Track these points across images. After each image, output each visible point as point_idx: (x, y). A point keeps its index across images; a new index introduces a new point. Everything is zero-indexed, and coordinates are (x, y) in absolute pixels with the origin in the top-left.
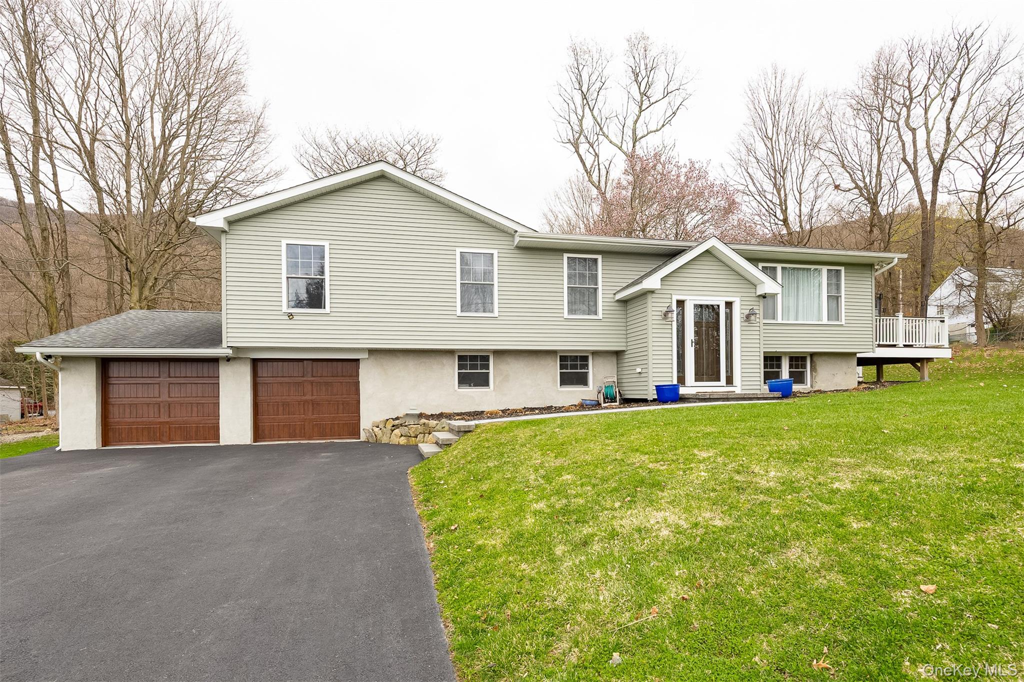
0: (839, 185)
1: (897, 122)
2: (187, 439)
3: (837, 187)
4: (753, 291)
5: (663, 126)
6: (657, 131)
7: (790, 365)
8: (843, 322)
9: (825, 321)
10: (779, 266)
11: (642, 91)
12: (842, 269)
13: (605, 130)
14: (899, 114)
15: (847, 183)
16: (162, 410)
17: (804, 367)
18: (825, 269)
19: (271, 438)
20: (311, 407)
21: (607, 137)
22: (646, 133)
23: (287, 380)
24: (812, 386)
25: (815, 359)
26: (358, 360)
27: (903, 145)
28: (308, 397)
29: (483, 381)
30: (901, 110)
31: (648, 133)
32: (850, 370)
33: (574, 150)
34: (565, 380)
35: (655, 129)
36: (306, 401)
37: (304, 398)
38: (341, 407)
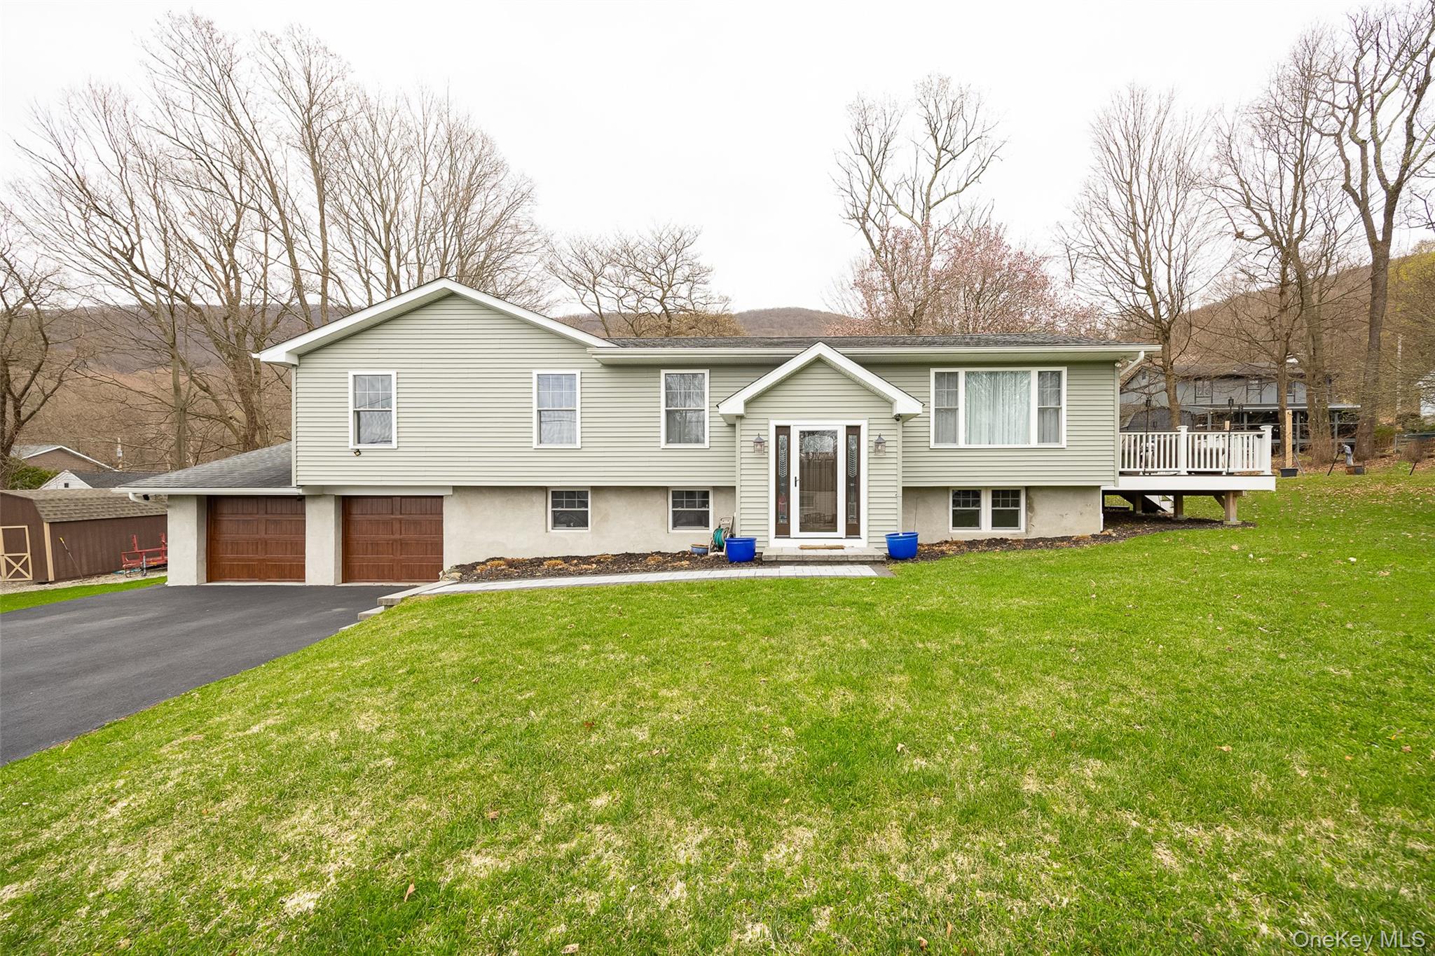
0: (1243, 233)
1: (1338, 136)
2: (282, 577)
3: (1240, 235)
4: (889, 410)
5: (966, 185)
6: (958, 192)
7: (993, 501)
8: (1064, 444)
9: (1034, 443)
10: (962, 372)
11: (940, 146)
12: (1064, 370)
13: (895, 199)
14: (1343, 124)
15: (1252, 230)
16: (260, 547)
17: (1017, 504)
18: (1034, 371)
19: (361, 579)
20: (399, 547)
21: (897, 206)
22: (943, 196)
23: (376, 517)
24: (1027, 531)
25: (1031, 494)
26: (442, 497)
27: (1347, 166)
28: (397, 536)
29: (582, 521)
30: (1346, 117)
31: (946, 197)
32: (1088, 509)
33: (859, 226)
34: (679, 521)
35: (955, 190)
36: (395, 540)
37: (392, 537)
38: (429, 547)
